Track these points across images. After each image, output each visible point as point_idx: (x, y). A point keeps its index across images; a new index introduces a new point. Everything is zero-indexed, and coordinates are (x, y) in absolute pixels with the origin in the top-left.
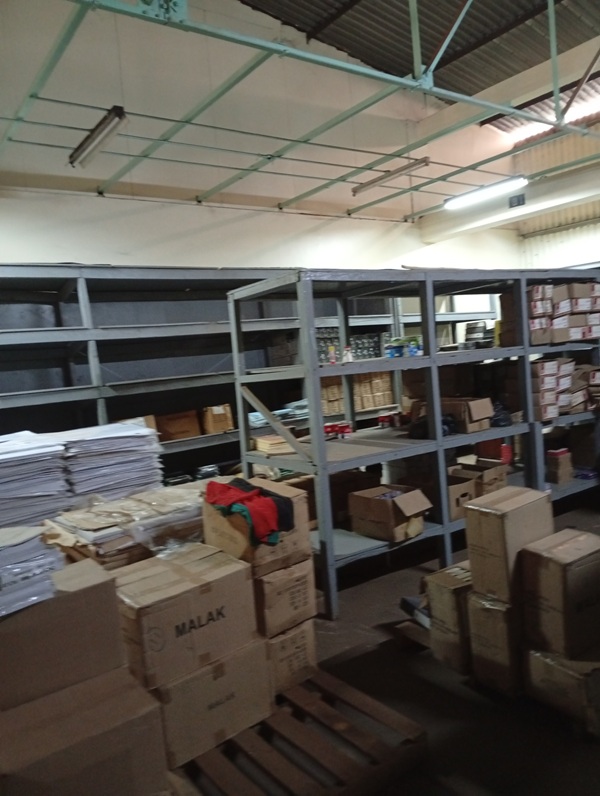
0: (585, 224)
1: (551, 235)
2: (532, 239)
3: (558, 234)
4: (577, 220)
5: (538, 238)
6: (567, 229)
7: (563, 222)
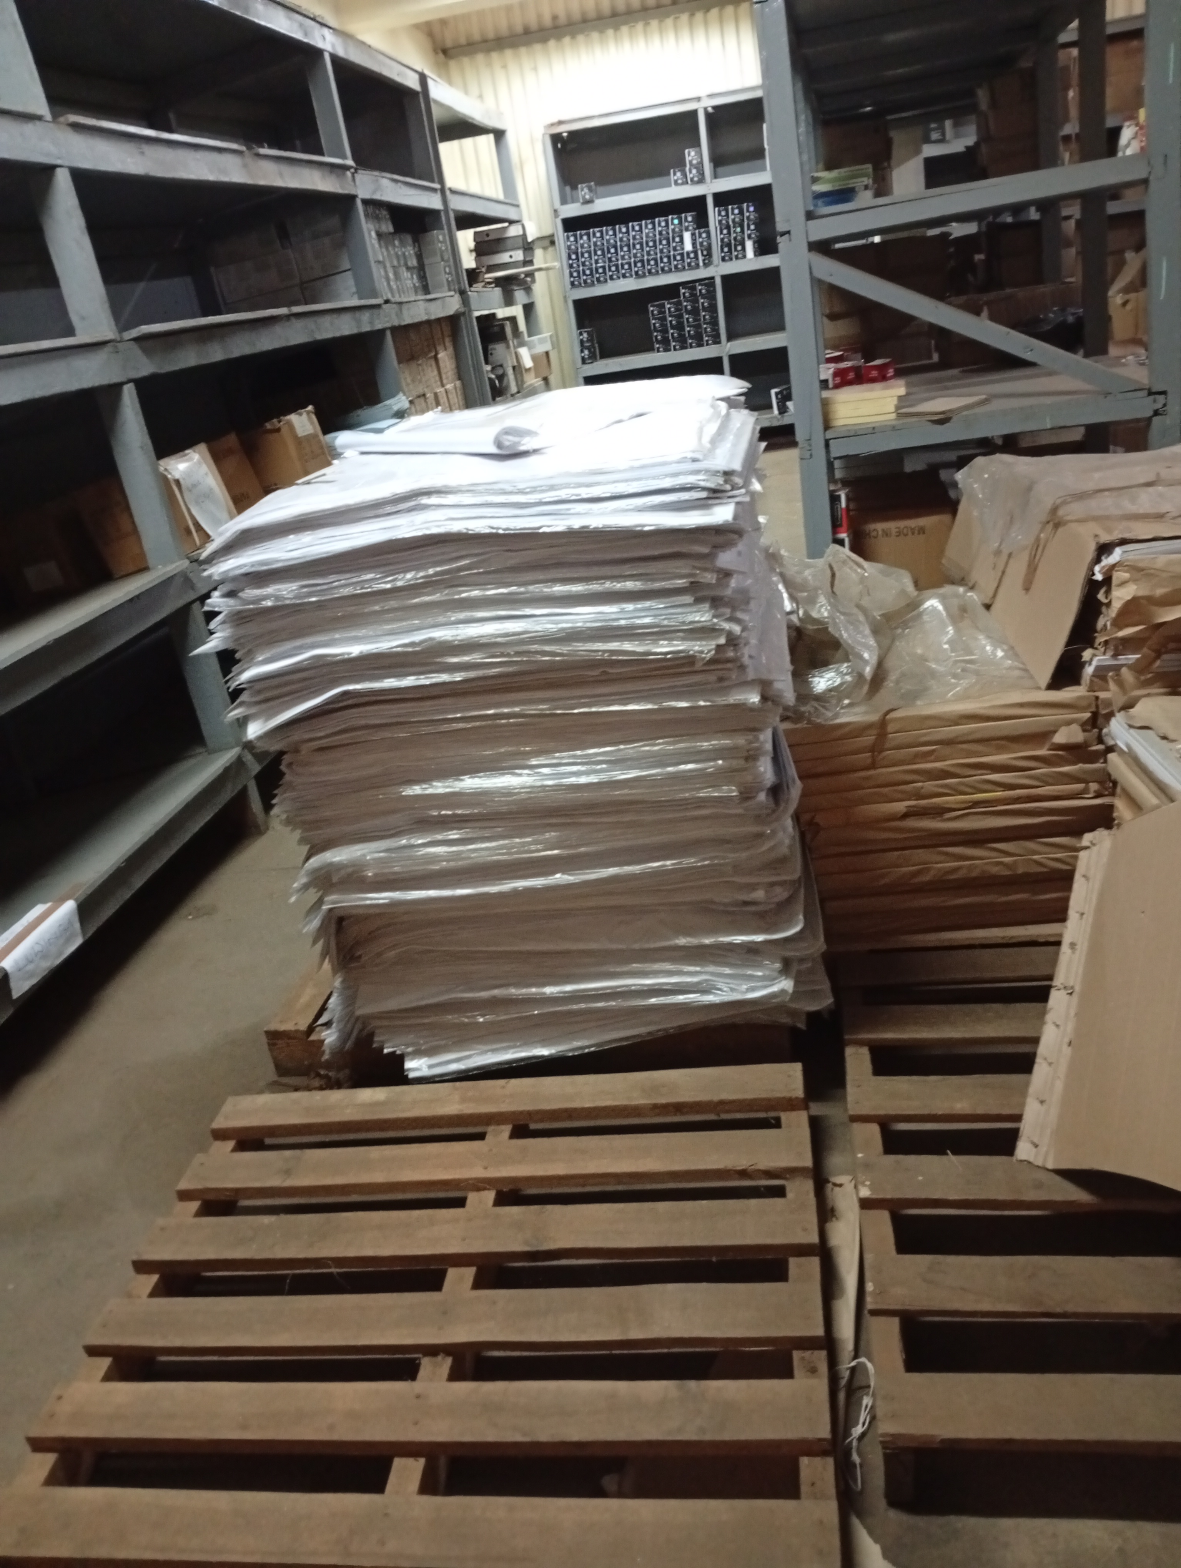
0: (581, 31)
1: (508, 52)
2: (466, 60)
3: (523, 50)
4: (563, 20)
5: (480, 57)
6: (544, 40)
7: (534, 25)
